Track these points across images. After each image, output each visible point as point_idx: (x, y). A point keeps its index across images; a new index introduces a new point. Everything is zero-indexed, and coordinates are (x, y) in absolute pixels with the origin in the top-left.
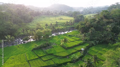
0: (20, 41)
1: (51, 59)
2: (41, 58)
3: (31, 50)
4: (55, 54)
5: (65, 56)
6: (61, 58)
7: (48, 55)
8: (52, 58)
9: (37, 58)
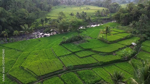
0: (39, 34)
1: (90, 56)
2: (76, 53)
3: (59, 44)
4: (94, 50)
5: (111, 52)
6: (104, 55)
7: (83, 50)
8: (91, 54)
9: (70, 54)
